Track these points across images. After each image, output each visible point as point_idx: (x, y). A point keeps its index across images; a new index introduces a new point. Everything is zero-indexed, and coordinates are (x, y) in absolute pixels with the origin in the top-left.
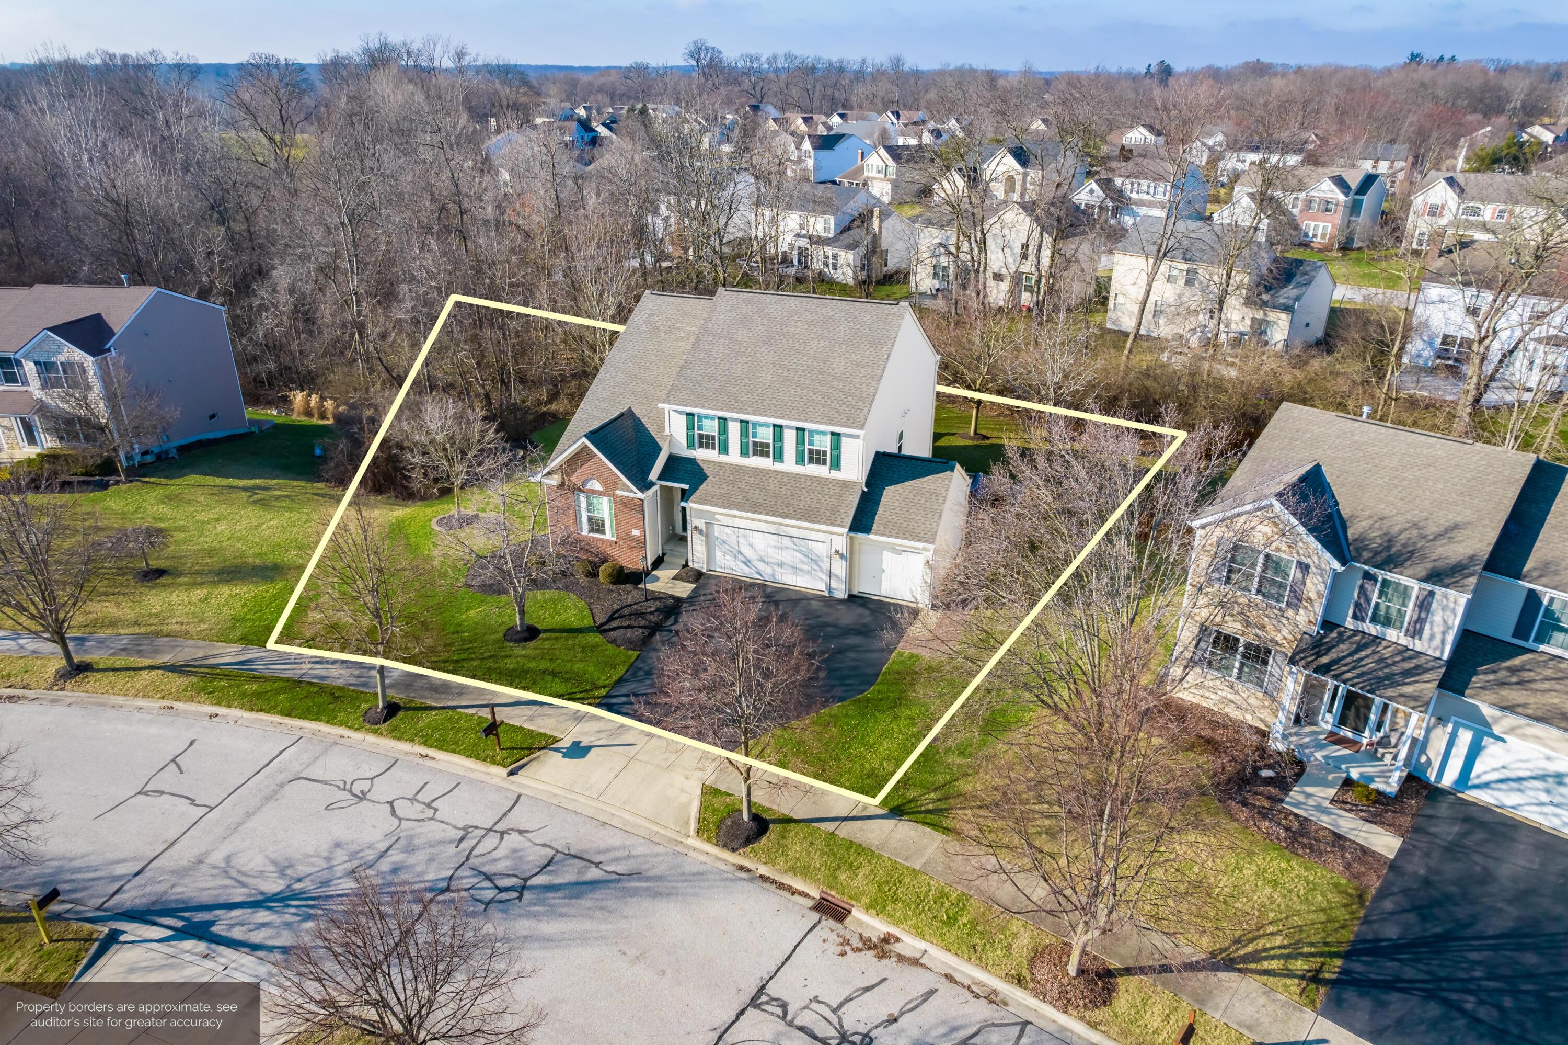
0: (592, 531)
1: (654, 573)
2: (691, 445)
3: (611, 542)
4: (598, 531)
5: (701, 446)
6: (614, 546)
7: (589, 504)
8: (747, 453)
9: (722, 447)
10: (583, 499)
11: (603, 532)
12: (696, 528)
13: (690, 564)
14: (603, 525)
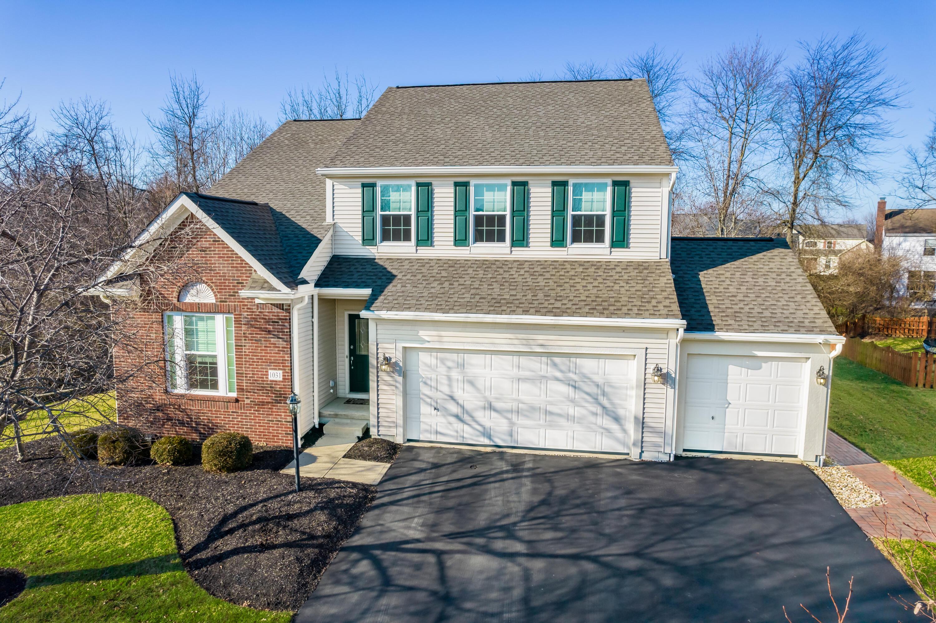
0: (192, 385)
1: (308, 451)
2: (368, 240)
3: (228, 401)
4: (203, 385)
5: (386, 237)
6: (232, 407)
7: (189, 333)
8: (466, 238)
9: (423, 236)
10: (178, 321)
11: (215, 386)
12: (387, 360)
13: (373, 432)
14: (214, 372)
